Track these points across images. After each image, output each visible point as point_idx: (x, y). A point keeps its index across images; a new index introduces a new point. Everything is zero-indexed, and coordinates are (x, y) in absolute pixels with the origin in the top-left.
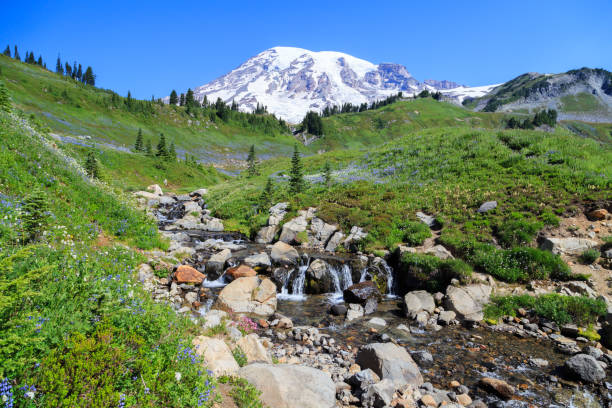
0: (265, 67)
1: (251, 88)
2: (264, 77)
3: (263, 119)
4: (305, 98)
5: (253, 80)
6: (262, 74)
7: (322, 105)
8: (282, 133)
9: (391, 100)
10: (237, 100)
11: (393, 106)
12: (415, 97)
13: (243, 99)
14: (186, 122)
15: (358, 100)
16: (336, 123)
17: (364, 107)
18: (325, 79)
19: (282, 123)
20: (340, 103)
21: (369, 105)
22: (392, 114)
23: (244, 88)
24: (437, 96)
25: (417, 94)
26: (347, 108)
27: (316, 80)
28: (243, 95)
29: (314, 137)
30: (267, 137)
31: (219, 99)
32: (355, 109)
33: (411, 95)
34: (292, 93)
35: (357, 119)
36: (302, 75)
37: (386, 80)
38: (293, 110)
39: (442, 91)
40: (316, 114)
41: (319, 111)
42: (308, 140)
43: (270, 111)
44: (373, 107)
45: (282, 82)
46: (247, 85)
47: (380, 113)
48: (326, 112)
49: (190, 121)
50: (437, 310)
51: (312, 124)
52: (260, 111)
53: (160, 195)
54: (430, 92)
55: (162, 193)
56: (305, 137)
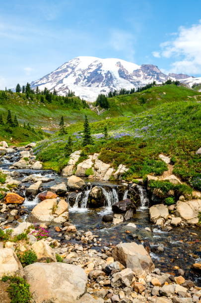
0: (73, 69)
1: (65, 81)
2: (73, 75)
3: (72, 100)
4: (98, 86)
5: (66, 77)
6: (71, 73)
7: (108, 90)
8: (84, 108)
9: (149, 86)
10: (57, 89)
11: (150, 90)
12: (163, 84)
13: (61, 88)
14: (26, 103)
15: (129, 87)
16: (116, 101)
17: (133, 91)
18: (109, 75)
19: (84, 102)
20: (118, 89)
21: (136, 90)
22: (150, 95)
23: (61, 81)
24: (177, 83)
25: (164, 82)
26: (123, 92)
27: (104, 76)
28: (60, 85)
29: (104, 109)
30: (75, 110)
31: (46, 89)
32: (128, 92)
33: (161, 83)
34: (90, 83)
35: (129, 98)
36: (95, 72)
37: (146, 75)
38: (90, 94)
39: (179, 80)
40: (104, 96)
41: (106, 94)
42: (101, 112)
43: (76, 95)
44: (138, 91)
45: (83, 77)
46: (62, 80)
47: (143, 94)
48: (110, 95)
49: (28, 102)
50: (170, 217)
51: (102, 102)
52: (71, 94)
53: (6, 147)
54: (172, 81)
55: (7, 146)
56: (98, 110)
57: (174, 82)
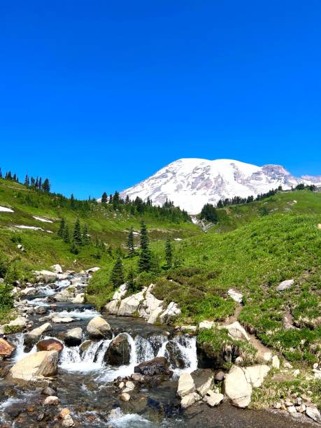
0: (174, 174)
1: (164, 189)
2: (173, 180)
3: (170, 211)
4: (205, 194)
5: (165, 183)
6: (171, 178)
7: (218, 198)
8: (185, 221)
9: (272, 193)
10: (152, 198)
11: (274, 197)
12: (293, 190)
13: (157, 197)
14: (112, 216)
15: (244, 195)
16: (228, 212)
17: (250, 199)
18: (220, 180)
19: (185, 213)
20: (231, 197)
21: (255, 197)
22: (274, 204)
23: (158, 189)
24: (312, 188)
25: (294, 187)
26: (237, 200)
27: (213, 181)
28: (158, 194)
29: (211, 223)
30: (174, 224)
31: (137, 197)
32: (244, 201)
33: (290, 188)
34: (195, 190)
35: (245, 208)
36: (201, 177)
37: (270, 178)
38: (192, 203)
39: (316, 185)
40: (212, 206)
41: (214, 204)
42: (207, 227)
43: (176, 205)
44: (257, 199)
45: (186, 183)
46: (160, 187)
47: (264, 203)
48: (220, 204)
49: (115, 215)
51: (208, 213)
52: (168, 205)
53: (59, 273)
54: (305, 185)
55: (61, 271)
56: (203, 224)
57: (308, 186)
